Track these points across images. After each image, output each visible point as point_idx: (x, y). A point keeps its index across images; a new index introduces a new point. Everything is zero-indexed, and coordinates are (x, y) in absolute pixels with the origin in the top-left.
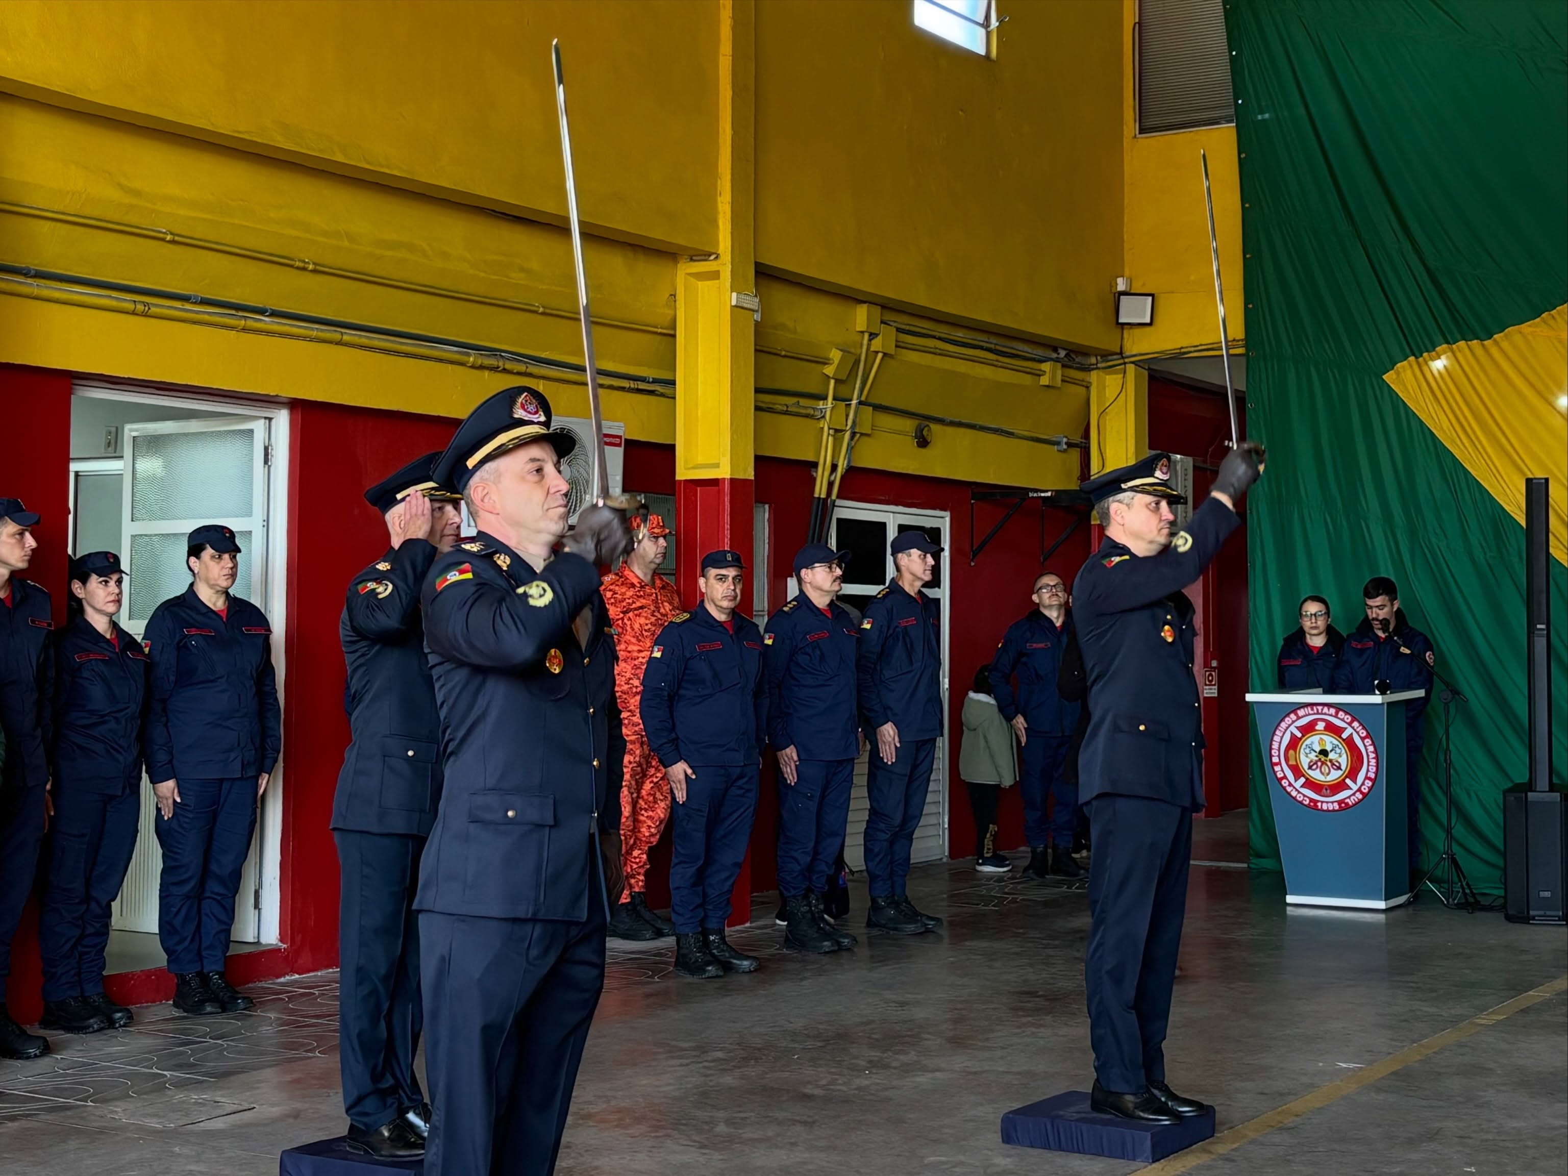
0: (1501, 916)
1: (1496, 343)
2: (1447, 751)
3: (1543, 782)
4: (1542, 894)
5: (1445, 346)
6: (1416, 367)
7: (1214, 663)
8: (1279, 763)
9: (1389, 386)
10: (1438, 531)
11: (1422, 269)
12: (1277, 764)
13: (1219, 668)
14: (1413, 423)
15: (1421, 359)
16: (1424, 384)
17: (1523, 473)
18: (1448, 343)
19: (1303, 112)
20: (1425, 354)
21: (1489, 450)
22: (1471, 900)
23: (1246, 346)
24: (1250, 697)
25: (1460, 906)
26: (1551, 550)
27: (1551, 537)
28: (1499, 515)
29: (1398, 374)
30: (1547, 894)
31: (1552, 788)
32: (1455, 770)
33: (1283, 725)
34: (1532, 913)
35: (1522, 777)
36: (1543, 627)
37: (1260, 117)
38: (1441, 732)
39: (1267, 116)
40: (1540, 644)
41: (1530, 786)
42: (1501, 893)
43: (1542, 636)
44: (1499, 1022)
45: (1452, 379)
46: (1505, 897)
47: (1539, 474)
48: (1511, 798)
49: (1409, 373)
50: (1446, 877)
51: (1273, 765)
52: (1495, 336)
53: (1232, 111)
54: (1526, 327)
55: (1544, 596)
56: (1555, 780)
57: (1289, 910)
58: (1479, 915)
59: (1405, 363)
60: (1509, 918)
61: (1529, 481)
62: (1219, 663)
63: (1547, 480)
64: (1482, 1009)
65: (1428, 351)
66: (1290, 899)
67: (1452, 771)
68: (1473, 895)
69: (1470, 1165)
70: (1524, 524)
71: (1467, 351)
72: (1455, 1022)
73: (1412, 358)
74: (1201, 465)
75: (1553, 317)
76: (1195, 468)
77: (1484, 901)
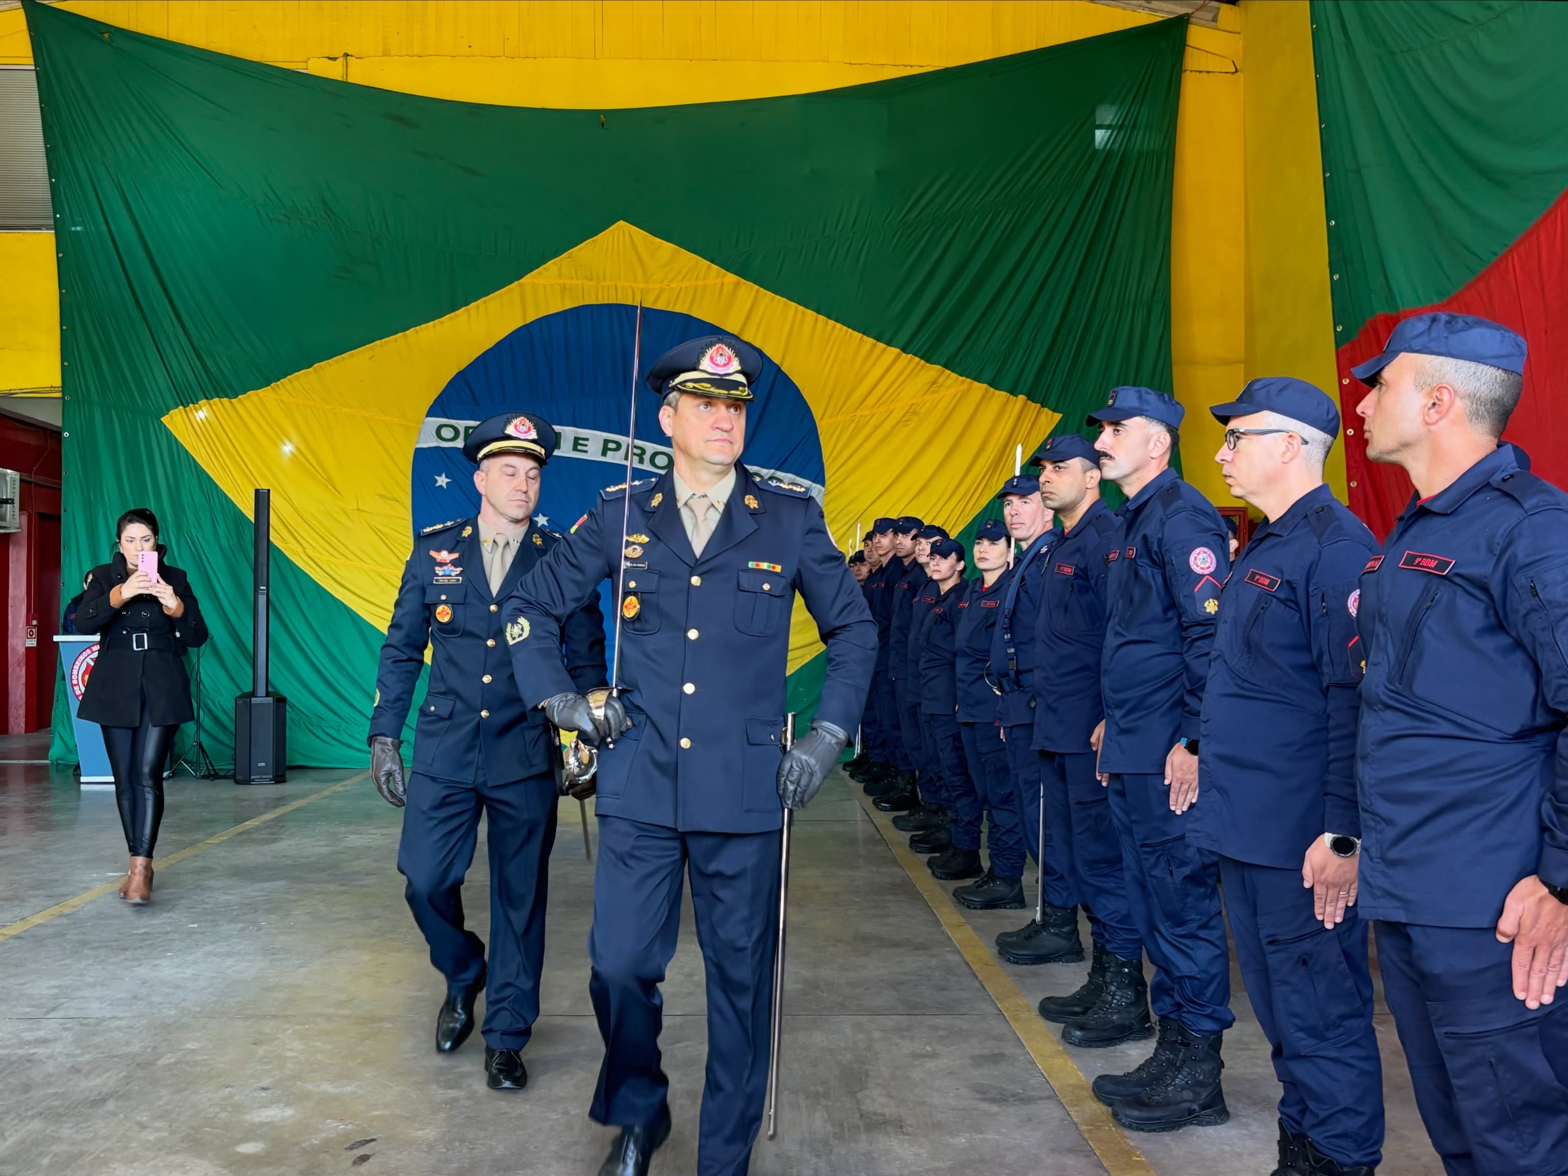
0: (232, 782)
1: (240, 401)
2: (198, 673)
3: (261, 690)
4: (259, 764)
5: (205, 401)
6: (183, 413)
7: (35, 623)
8: (78, 684)
9: (165, 426)
10: (197, 525)
11: (189, 346)
12: (75, 685)
13: (38, 626)
14: (182, 453)
15: (187, 409)
16: (189, 426)
17: (253, 484)
18: (207, 398)
19: (104, 228)
20: (191, 405)
21: (232, 469)
22: (212, 772)
23: (63, 391)
24: (56, 638)
25: (204, 777)
26: (271, 538)
27: (271, 529)
28: (239, 516)
29: (172, 418)
30: (263, 764)
31: (268, 694)
32: (204, 687)
33: (81, 658)
34: (252, 777)
35: (248, 688)
36: (264, 588)
37: (73, 229)
38: (195, 660)
39: (79, 228)
40: (262, 599)
41: (253, 694)
42: (232, 767)
43: (262, 594)
44: (223, 841)
45: (210, 425)
46: (235, 769)
47: (264, 486)
48: (239, 702)
49: (179, 417)
50: (195, 760)
51: (73, 685)
52: (240, 396)
53: (52, 222)
54: (260, 392)
55: (265, 568)
56: (270, 689)
57: (83, 787)
58: (217, 781)
59: (176, 410)
60: (237, 782)
61: (257, 491)
62: (39, 622)
63: (269, 490)
64: (211, 835)
65: (193, 403)
66: (83, 779)
67: (201, 687)
68: (214, 770)
69: (193, 923)
70: (253, 520)
71: (219, 404)
72: (193, 844)
73: (181, 407)
74: (28, 479)
75: (278, 386)
76: (21, 480)
77: (221, 773)
